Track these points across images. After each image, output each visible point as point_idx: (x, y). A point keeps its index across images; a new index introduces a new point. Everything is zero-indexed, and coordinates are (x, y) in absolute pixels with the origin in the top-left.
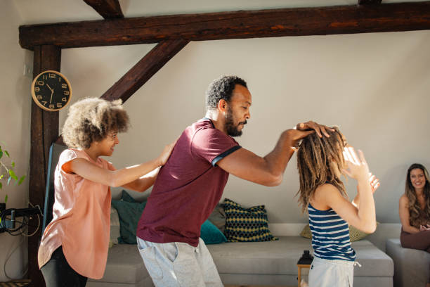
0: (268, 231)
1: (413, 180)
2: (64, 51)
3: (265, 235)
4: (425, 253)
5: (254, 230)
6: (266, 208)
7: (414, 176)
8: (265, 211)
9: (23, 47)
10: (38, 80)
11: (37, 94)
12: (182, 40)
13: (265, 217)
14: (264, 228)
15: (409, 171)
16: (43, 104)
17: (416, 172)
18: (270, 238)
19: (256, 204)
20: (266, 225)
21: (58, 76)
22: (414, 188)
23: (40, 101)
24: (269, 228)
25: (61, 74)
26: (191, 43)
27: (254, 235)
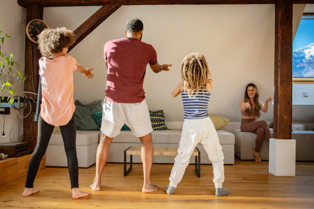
0: (165, 125)
1: (248, 92)
2: (45, 9)
3: (163, 126)
4: (253, 134)
5: (156, 123)
6: (164, 112)
7: (249, 90)
8: (163, 113)
9: (19, 5)
10: (30, 24)
11: (30, 33)
12: (117, 4)
13: (163, 116)
14: (162, 123)
15: (247, 87)
16: (33, 39)
17: (250, 88)
18: (166, 129)
19: (158, 109)
20: (163, 121)
21: (42, 23)
22: (249, 98)
23: (32, 37)
24: (165, 123)
25: (43, 22)
26: (123, 7)
27: (156, 126)
